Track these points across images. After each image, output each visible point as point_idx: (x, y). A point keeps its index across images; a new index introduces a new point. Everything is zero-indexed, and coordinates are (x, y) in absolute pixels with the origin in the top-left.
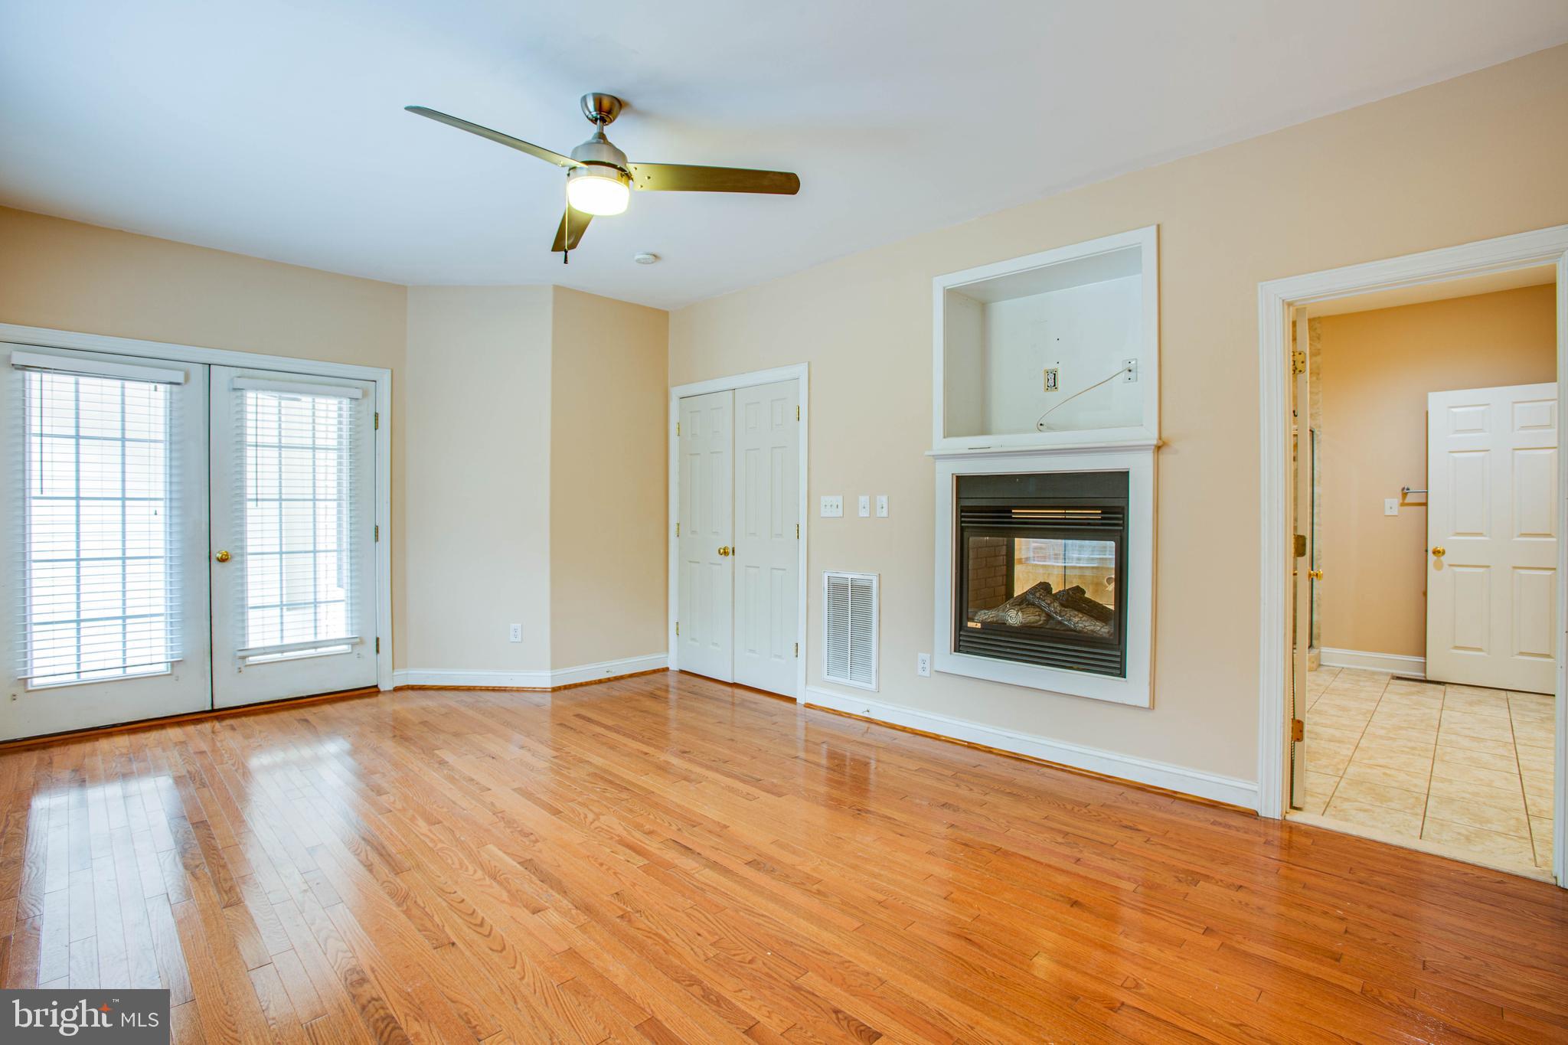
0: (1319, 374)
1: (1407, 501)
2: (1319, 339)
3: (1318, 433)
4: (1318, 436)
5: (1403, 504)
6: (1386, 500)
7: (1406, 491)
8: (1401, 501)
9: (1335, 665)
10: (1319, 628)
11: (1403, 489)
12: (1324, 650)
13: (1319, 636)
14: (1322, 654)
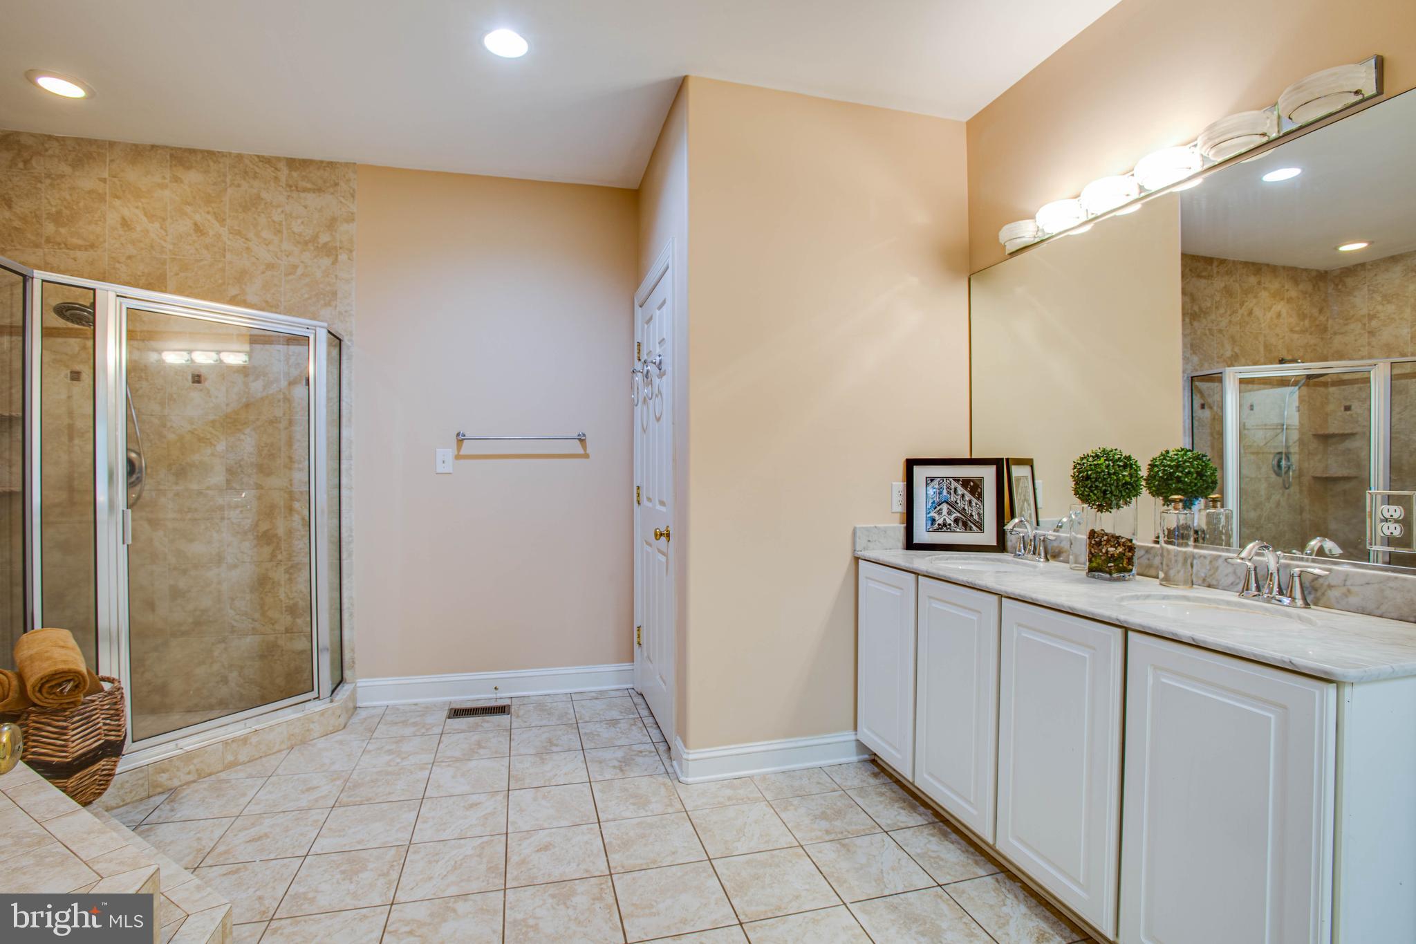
0: (351, 251)
1: (463, 452)
2: (353, 196)
3: (349, 344)
4: (349, 347)
5: (458, 457)
6: (437, 450)
7: (461, 437)
8: (456, 453)
9: (375, 703)
10: (353, 650)
11: (458, 435)
12: (361, 682)
13: (354, 662)
14: (359, 690)
